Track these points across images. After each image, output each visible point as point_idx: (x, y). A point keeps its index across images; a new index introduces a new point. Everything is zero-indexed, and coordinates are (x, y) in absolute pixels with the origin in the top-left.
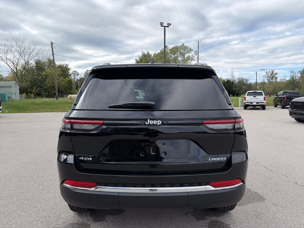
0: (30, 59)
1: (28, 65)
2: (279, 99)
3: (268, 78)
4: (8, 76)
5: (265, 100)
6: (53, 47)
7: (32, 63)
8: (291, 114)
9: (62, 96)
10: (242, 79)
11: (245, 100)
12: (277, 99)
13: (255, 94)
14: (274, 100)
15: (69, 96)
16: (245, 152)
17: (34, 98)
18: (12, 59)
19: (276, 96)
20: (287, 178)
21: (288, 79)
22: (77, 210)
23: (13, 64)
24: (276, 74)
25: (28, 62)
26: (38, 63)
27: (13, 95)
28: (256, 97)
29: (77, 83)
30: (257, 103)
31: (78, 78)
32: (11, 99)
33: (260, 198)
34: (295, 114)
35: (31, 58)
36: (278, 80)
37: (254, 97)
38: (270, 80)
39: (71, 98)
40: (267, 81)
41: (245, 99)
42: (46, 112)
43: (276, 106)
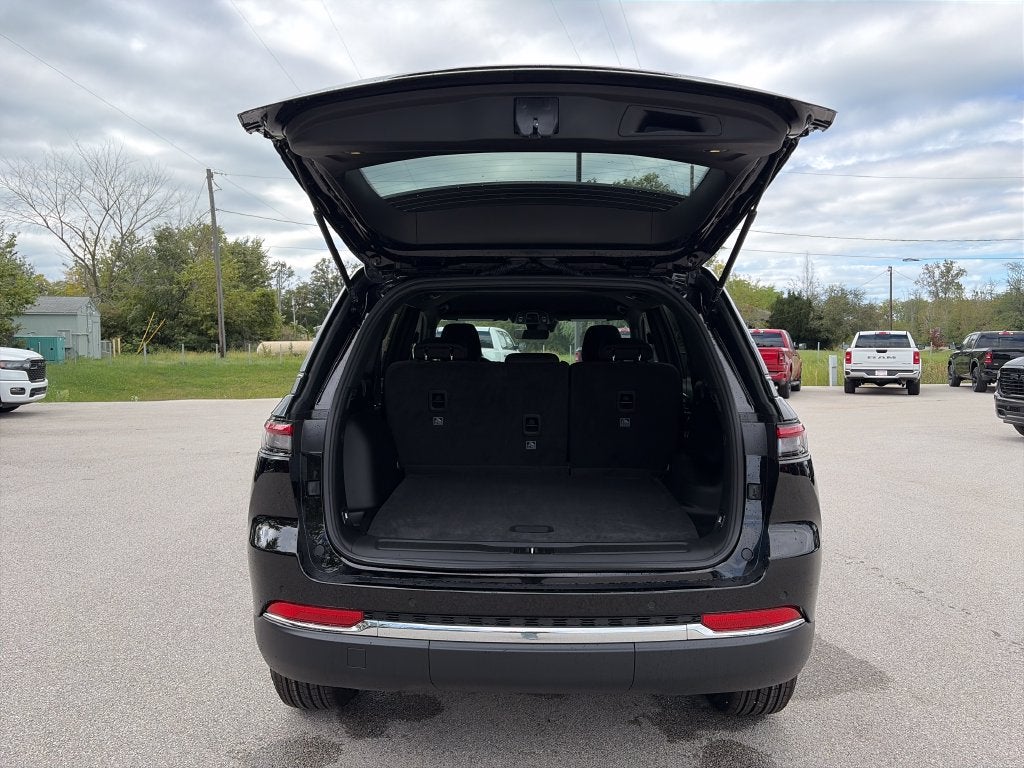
0: (138, 225)
1: (131, 243)
2: (966, 359)
3: (933, 288)
4: (63, 278)
5: (916, 361)
6: (213, 185)
7: (146, 238)
8: (1001, 410)
9: (239, 347)
10: (842, 290)
11: (849, 361)
12: (959, 359)
13: (883, 342)
14: (950, 363)
15: (260, 345)
16: (811, 524)
17: (148, 353)
18: (81, 225)
19: (958, 349)
20: (969, 617)
21: (1002, 289)
22: (300, 699)
23: (83, 239)
24: (961, 272)
25: (132, 233)
26: (164, 236)
27: (82, 342)
28: (885, 352)
29: (287, 303)
30: (890, 372)
31: (292, 284)
32: (73, 356)
33: (873, 678)
34: (1015, 409)
35: (142, 222)
36: (968, 295)
37: (879, 351)
38: (941, 295)
39: (267, 354)
40: (927, 297)
41: (847, 360)
42: (186, 397)
43: (956, 383)
